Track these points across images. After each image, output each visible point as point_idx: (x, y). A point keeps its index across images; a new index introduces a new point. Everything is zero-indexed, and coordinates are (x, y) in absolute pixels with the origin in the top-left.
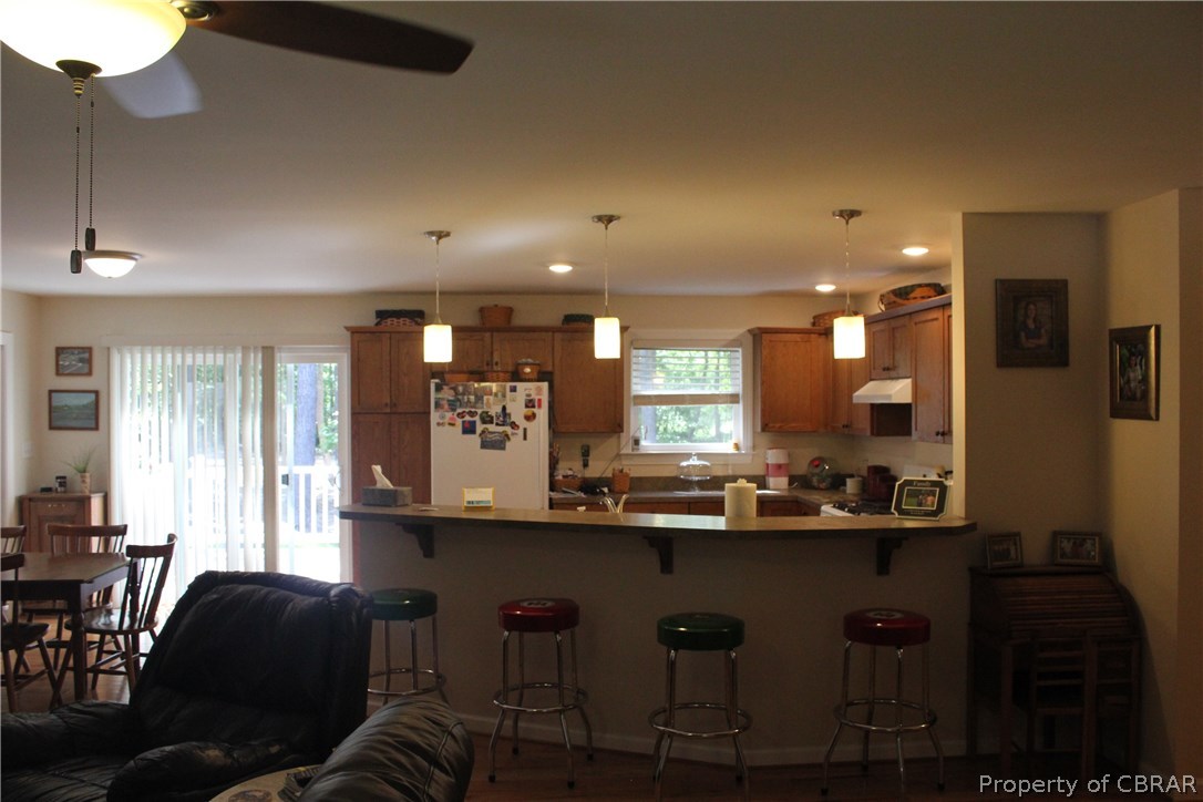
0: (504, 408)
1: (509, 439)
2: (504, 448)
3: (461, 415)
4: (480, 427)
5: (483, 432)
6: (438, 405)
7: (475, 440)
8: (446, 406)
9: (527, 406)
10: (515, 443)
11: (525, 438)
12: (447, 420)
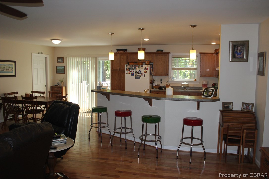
0: (140, 70)
1: (141, 77)
2: (140, 79)
3: (131, 72)
4: (135, 74)
5: (136, 75)
6: (126, 69)
7: (134, 77)
8: (128, 70)
9: (145, 70)
10: (142, 78)
11: (144, 77)
12: (128, 73)
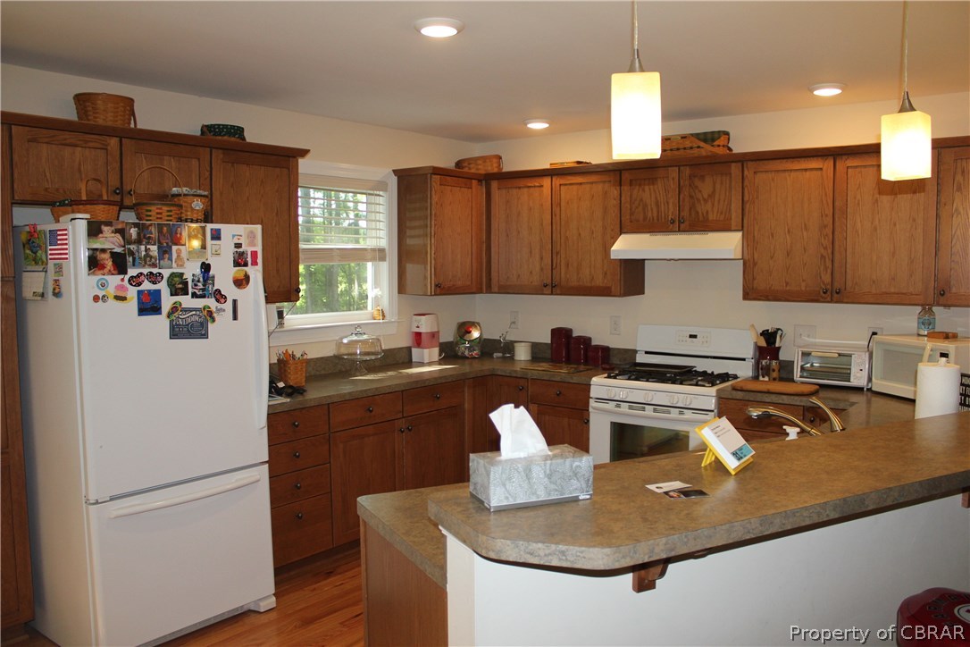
0: (206, 268)
1: (214, 320)
2: (205, 336)
3: (135, 281)
4: (167, 302)
5: (174, 309)
6: (94, 264)
7: (160, 323)
8: (109, 264)
9: (237, 264)
10: (221, 326)
11: (235, 318)
12: (111, 291)
